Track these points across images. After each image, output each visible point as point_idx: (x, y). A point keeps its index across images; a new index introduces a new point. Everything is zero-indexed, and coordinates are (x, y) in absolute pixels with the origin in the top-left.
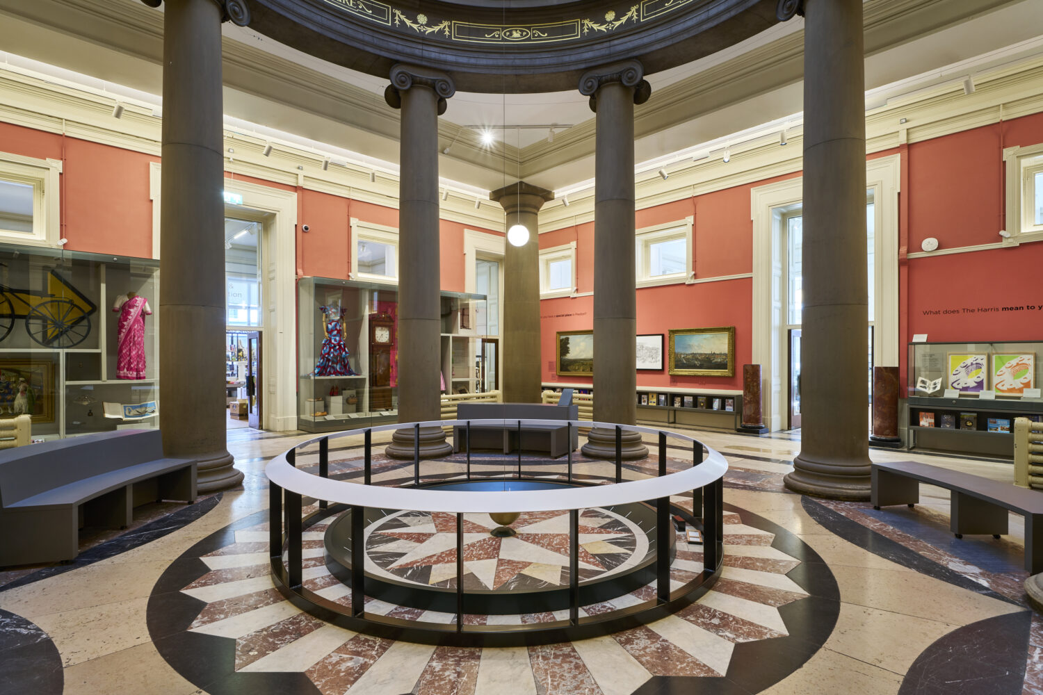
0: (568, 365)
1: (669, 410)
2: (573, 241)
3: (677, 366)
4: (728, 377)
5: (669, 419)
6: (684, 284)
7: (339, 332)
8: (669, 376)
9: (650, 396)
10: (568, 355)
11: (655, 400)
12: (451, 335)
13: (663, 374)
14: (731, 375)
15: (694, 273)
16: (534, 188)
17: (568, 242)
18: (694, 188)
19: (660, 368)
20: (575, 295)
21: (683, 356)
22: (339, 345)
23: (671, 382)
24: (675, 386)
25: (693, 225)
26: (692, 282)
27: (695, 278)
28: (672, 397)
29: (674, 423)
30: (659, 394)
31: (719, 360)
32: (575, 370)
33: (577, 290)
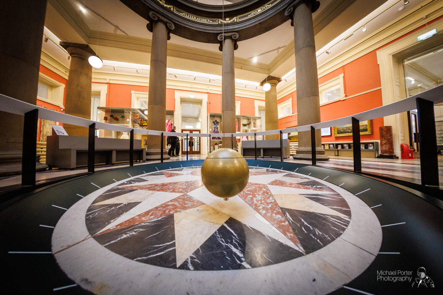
0: (290, 138)
1: (335, 151)
2: (290, 98)
3: (338, 133)
4: (369, 135)
5: (335, 154)
6: (340, 100)
7: (217, 128)
8: (334, 138)
9: (325, 146)
10: (290, 135)
11: (328, 147)
12: (250, 129)
13: (331, 137)
14: (370, 134)
15: (345, 95)
16: (274, 77)
17: (289, 99)
18: (343, 63)
19: (330, 135)
20: (292, 115)
21: (341, 129)
22: (217, 131)
23: (335, 140)
24: (337, 141)
25: (343, 77)
26: (345, 98)
27: (346, 97)
28: (337, 145)
29: (338, 155)
30: (329, 144)
31: (363, 128)
32: (293, 139)
33: (293, 113)
